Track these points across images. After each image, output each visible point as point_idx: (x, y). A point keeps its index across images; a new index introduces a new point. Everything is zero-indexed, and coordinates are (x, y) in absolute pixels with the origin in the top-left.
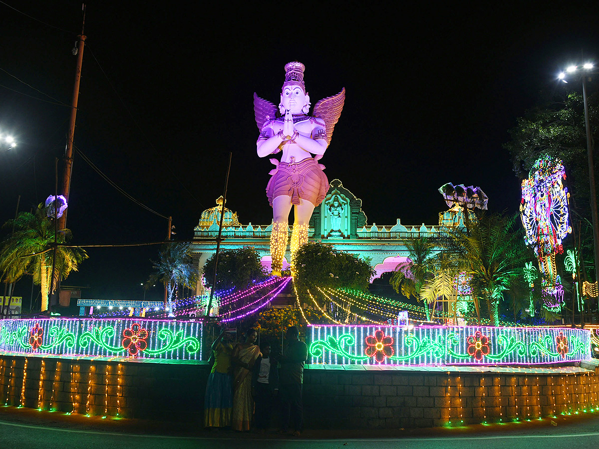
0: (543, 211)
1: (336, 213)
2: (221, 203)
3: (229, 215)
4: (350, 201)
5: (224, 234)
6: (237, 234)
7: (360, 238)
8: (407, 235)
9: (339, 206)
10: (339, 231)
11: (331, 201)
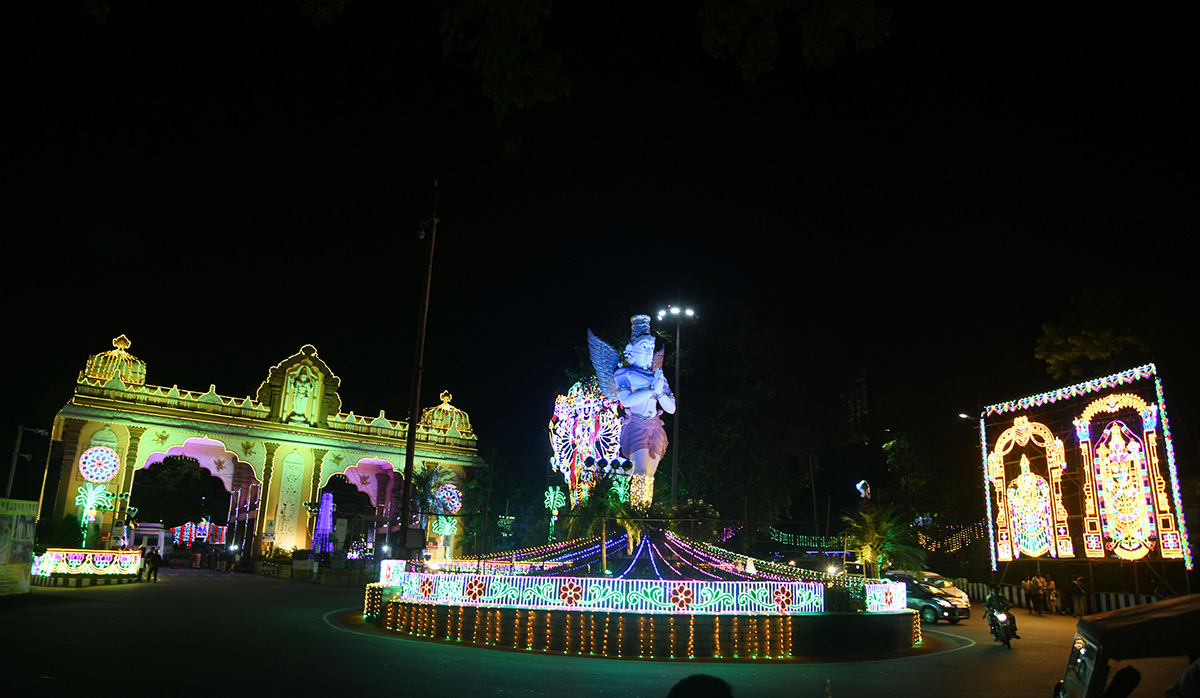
0: (586, 435)
1: (302, 390)
2: (121, 346)
3: (141, 368)
4: (325, 377)
5: (130, 396)
6: (151, 399)
7: (331, 429)
8: (390, 433)
9: (308, 381)
10: (303, 415)
11: (297, 373)
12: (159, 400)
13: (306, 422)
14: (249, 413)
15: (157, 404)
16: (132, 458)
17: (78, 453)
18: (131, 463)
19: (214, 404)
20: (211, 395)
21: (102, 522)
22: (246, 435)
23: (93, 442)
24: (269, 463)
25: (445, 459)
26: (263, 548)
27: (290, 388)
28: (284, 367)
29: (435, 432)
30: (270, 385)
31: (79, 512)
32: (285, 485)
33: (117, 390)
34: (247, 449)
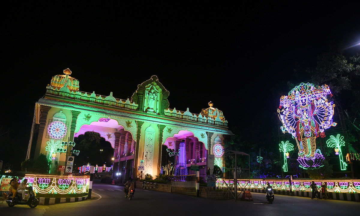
1: (152, 97)
2: (67, 73)
3: (77, 82)
4: (163, 91)
5: (72, 96)
6: (82, 98)
7: (166, 116)
8: (192, 118)
9: (154, 93)
10: (152, 109)
11: (149, 89)
12: (86, 99)
13: (154, 112)
14: (129, 107)
15: (85, 100)
16: (73, 127)
17: (47, 124)
18: (73, 130)
19: (112, 101)
20: (111, 98)
21: (59, 160)
22: (128, 117)
23: (54, 118)
24: (139, 132)
25: (217, 131)
26: (138, 174)
27: (146, 96)
28: (144, 85)
29: (210, 119)
30: (138, 94)
31: (47, 155)
32: (147, 143)
33: (66, 93)
34: (128, 124)
